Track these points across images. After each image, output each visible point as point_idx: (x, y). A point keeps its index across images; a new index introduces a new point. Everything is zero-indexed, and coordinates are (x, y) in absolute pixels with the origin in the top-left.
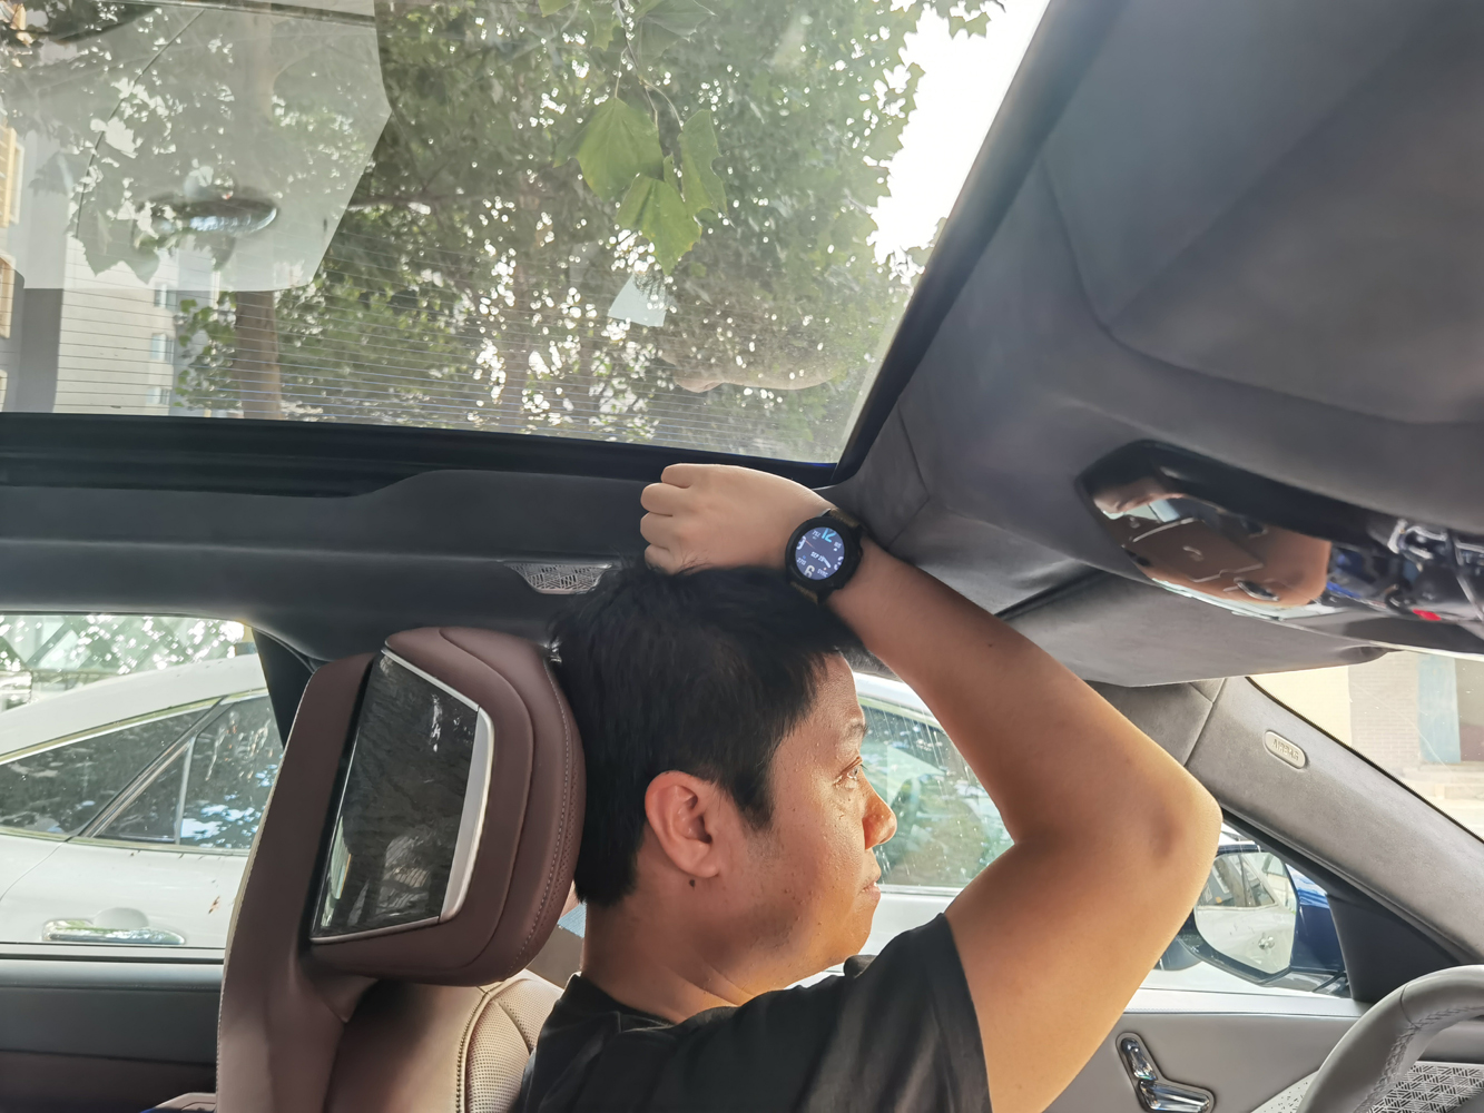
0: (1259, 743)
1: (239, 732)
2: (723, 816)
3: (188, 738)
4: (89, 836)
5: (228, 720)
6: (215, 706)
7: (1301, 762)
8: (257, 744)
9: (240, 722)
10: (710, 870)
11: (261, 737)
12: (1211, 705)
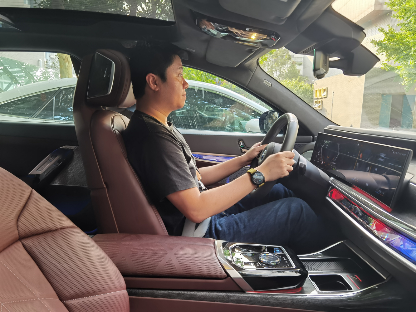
0: (262, 81)
1: (65, 95)
2: (159, 80)
3: (54, 97)
4: (34, 117)
5: (63, 93)
6: (59, 89)
7: (270, 85)
8: (70, 98)
9: (65, 93)
10: (157, 90)
11: (71, 96)
12: (253, 73)
